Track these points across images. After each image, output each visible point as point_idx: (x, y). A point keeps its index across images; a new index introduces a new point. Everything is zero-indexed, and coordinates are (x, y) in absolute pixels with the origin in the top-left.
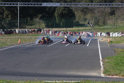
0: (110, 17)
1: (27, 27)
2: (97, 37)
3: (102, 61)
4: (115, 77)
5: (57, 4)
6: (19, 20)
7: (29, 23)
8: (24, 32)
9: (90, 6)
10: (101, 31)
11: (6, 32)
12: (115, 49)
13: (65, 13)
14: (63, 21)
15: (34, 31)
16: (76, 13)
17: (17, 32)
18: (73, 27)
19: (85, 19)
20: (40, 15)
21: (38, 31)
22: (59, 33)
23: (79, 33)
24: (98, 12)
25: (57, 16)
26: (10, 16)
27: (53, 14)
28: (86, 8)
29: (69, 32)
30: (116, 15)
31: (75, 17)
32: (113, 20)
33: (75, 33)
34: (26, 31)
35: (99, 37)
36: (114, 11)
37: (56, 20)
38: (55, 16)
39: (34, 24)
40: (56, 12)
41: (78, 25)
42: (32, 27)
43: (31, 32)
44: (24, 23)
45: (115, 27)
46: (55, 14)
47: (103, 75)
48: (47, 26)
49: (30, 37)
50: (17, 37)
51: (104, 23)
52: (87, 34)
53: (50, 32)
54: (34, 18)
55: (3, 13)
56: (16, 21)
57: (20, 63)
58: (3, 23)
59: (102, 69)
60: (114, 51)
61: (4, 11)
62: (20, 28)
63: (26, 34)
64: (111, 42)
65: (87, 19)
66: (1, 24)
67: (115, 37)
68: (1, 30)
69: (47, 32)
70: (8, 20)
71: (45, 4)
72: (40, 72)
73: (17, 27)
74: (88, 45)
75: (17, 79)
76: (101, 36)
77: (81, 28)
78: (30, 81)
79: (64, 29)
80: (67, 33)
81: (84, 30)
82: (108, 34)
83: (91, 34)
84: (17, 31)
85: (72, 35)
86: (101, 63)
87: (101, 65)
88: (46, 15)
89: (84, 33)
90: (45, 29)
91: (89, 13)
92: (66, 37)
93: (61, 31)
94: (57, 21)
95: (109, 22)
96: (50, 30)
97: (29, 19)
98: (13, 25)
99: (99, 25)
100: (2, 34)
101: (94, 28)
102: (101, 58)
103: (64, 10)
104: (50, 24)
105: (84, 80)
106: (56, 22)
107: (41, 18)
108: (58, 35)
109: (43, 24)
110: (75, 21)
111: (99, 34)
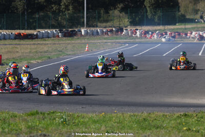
1: (99, 24)
6: (87, 14)
7: (102, 19)
8: (95, 34)
11: (65, 33)
14: (160, 13)
15: (111, 31)
17: (83, 33)
18: (175, 24)
19: (196, 10)
21: (117, 31)
22: (152, 35)
23: (186, 34)
25: (149, 7)
26: (71, 8)
29: (169, 33)
31: (179, 7)
33: (179, 34)
34: (97, 32)
37: (147, 12)
38: (145, 7)
39: (111, 20)
41: (184, 20)
42: (108, 24)
44: (95, 18)
46: (145, 3)
48: (134, 23)
49: (105, 41)
50: (83, 41)
52: (199, 35)
53: (138, 33)
54: (111, 10)
55: (60, 2)
56: (81, 15)
57: (89, 84)
58: (59, 18)
62: (89, 26)
63: (98, 37)
65: (199, 10)
66: (57, 20)
68: (57, 30)
69: (132, 33)
70: (69, 13)
72: (122, 98)
73: (83, 26)
74: (200, 54)
75: (85, 109)
77: (189, 26)
78: (105, 114)
79: (161, 27)
80: (166, 34)
81: (194, 29)
84: (83, 31)
85: (174, 37)
88: (130, 4)
89: (194, 33)
90: (129, 28)
92: (163, 40)
93: (156, 30)
94: (149, 15)
96: (137, 30)
97: (102, 12)
98: (76, 22)
100: (58, 36)
104: (137, 19)
105: (194, 111)
106: (147, 15)
107: (122, 10)
108: (150, 38)
109: (126, 20)
110: (180, 14)
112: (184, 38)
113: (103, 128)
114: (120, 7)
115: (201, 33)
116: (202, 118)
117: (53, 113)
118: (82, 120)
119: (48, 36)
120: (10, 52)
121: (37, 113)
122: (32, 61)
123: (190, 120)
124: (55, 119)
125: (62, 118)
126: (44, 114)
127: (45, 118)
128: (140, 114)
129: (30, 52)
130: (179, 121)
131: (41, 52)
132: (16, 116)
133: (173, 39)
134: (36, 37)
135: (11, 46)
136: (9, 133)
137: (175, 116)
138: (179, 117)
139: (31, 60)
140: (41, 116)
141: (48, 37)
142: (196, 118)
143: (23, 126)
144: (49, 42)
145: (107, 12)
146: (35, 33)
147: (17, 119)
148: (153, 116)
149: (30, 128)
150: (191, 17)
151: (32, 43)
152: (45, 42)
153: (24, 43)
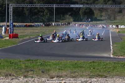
0: (119, 14)
1: (60, 21)
2: (109, 28)
3: (112, 46)
4: (120, 57)
5: (81, 5)
7: (61, 19)
9: (104, 7)
10: (113, 24)
11: (46, 25)
12: (122, 37)
13: (87, 11)
15: (65, 24)
16: (94, 11)
17: (53, 25)
20: (70, 13)
21: (68, 24)
22: (82, 26)
23: (97, 26)
24: (111, 11)
27: (79, 12)
28: (102, 8)
29: (90, 25)
30: (123, 13)
31: (94, 14)
32: (121, 17)
33: (94, 26)
34: (59, 24)
35: (110, 28)
36: (121, 10)
37: (80, 16)
38: (80, 14)
39: (65, 19)
40: (81, 11)
41: (96, 20)
42: (64, 21)
43: (63, 25)
44: (59, 18)
45: (122, 21)
46: (80, 12)
47: (112, 56)
48: (75, 21)
49: (62, 28)
51: (115, 19)
52: (102, 26)
53: (77, 25)
54: (65, 15)
55: (44, 11)
56: (53, 17)
57: (54, 47)
59: (112, 51)
61: (44, 10)
62: (56, 22)
63: (60, 26)
64: (119, 32)
65: (102, 15)
67: (122, 28)
68: (42, 23)
69: (74, 25)
70: (47, 16)
71: (72, 6)
73: (53, 22)
74: (102, 34)
75: (51, 59)
76: (112, 28)
77: (98, 22)
78: (59, 61)
80: (88, 25)
81: (100, 24)
82: (117, 26)
83: (105, 26)
85: (92, 27)
86: (112, 47)
87: (111, 49)
88: (74, 13)
90: (73, 23)
91: (104, 11)
92: (87, 28)
95: (118, 18)
96: (76, 23)
97: (61, 16)
98: (51, 20)
99: (111, 20)
100: (43, 26)
101: (107, 22)
102: (111, 44)
103: (86, 9)
104: (76, 19)
105: (97, 60)
106: (81, 18)
107: (70, 15)
109: (72, 19)
110: (94, 17)
111: (111, 26)
112: (96, 27)
113: (58, 67)
114: (69, 14)
116: (100, 63)
117: (37, 60)
118: (49, 63)
121: (30, 60)
123: (95, 64)
124: (37, 63)
125: (40, 62)
126: (33, 60)
127: (33, 62)
128: (74, 61)
129: (30, 33)
130: (90, 64)
131: (35, 33)
132: (21, 61)
133: (91, 28)
134: (34, 26)
135: (23, 30)
138: (91, 63)
139: (31, 36)
141: (38, 26)
142: (98, 63)
143: (23, 66)
144: (39, 28)
145: (63, 16)
146: (33, 25)
147: (21, 63)
148: (79, 62)
149: (26, 67)
150: (99, 18)
151: (31, 29)
152: (37, 28)
153: (28, 28)
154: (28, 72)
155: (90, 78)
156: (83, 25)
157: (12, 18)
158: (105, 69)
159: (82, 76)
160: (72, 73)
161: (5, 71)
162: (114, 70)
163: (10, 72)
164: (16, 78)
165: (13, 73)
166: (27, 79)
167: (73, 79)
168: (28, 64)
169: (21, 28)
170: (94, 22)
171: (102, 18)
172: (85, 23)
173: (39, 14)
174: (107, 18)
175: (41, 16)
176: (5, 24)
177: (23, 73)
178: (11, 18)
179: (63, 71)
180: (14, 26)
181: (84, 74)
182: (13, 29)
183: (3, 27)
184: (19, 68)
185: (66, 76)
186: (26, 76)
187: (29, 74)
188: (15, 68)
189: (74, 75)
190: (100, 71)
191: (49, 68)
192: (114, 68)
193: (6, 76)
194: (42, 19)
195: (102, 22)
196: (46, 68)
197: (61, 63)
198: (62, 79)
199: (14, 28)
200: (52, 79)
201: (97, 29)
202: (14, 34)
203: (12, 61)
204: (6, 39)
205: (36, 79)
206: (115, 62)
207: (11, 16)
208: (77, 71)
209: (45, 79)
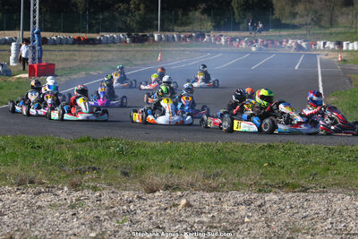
0: (344, 9)
1: (176, 28)
2: (315, 49)
7: (179, 22)
8: (170, 39)
10: (326, 37)
11: (135, 38)
12: (352, 76)
13: (253, 1)
14: (249, 15)
15: (191, 37)
16: (274, 0)
17: (156, 38)
18: (268, 30)
19: (294, 13)
20: (203, 6)
21: (198, 37)
22: (239, 42)
23: (281, 43)
25: (237, 8)
27: (229, 3)
29: (260, 40)
30: (356, 6)
31: (273, 10)
32: (350, 17)
33: (273, 42)
34: (174, 37)
35: (320, 50)
37: (234, 15)
38: (232, 8)
39: (191, 23)
41: (279, 25)
42: (187, 28)
44: (171, 20)
45: (353, 30)
46: (232, 4)
48: (217, 27)
49: (182, 49)
50: (156, 49)
51: (332, 23)
52: (297, 43)
53: (223, 40)
54: (190, 11)
56: (155, 16)
58: (128, 19)
60: (350, 79)
62: (163, 30)
63: (174, 44)
64: (345, 61)
65: (297, 13)
67: (353, 51)
68: (125, 34)
69: (216, 40)
70: (139, 14)
73: (156, 29)
74: (296, 68)
75: (148, 136)
76: (325, 49)
77: (284, 33)
78: (172, 143)
80: (257, 41)
81: (290, 36)
83: (304, 44)
84: (156, 36)
85: (266, 46)
88: (214, 5)
89: (290, 42)
90: (212, 34)
92: (254, 49)
93: (245, 37)
94: (237, 18)
95: (342, 20)
96: (222, 36)
97: (180, 13)
98: (148, 25)
99: (321, 27)
100: (126, 42)
101: (311, 32)
104: (222, 22)
107: (204, 12)
108: (238, 46)
109: (209, 24)
110: (274, 17)
111: (320, 44)
112: (279, 47)
113: (167, 160)
115: (299, 41)
116: (290, 150)
117: (108, 140)
118: (143, 149)
119: (113, 41)
120: (66, 60)
121: (89, 139)
122: (91, 73)
123: (275, 153)
124: (109, 147)
125: (118, 146)
126: (97, 140)
127: (98, 146)
128: (214, 143)
129: (91, 61)
130: (261, 153)
131: (104, 61)
132: (62, 143)
133: (265, 48)
134: (100, 42)
135: (68, 53)
136: (52, 164)
137: (257, 147)
138: (262, 148)
140: (93, 143)
141: (114, 43)
142: (282, 150)
143: (69, 157)
144: (114, 48)
145: (185, 14)
146: (98, 38)
147: (64, 146)
148: (230, 146)
149: (79, 158)
150: (288, 22)
151: (94, 49)
152: (109, 49)
153: (84, 49)
154: (82, 172)
155: (260, 191)
156: (240, 40)
157: (37, 18)
158: (302, 168)
159: (236, 187)
160: (210, 177)
161: (16, 170)
162: (328, 169)
163: (32, 174)
164: (50, 190)
165: (41, 176)
166: (79, 194)
167: (213, 194)
168: (83, 150)
169: (64, 47)
170: (272, 33)
171: (297, 21)
172: (247, 34)
173: (117, 6)
174: (309, 21)
175: (121, 13)
176: (18, 34)
177: (68, 176)
178: (34, 17)
179: (182, 171)
180: (44, 41)
181: (243, 179)
182: (41, 50)
183: (13, 44)
184: (58, 162)
185: (192, 185)
186: (76, 185)
187: (86, 178)
188: (45, 162)
189: (214, 185)
190: (289, 173)
191: (143, 161)
192: (330, 163)
193: (21, 183)
194: (125, 22)
195: (297, 32)
196: (135, 162)
197: (178, 148)
198: (179, 193)
199: (43, 47)
200: (150, 195)
201: (280, 51)
202: (44, 63)
203: (38, 142)
204: (21, 78)
205: (106, 195)
206: (331, 147)
207: (34, 11)
208: (222, 172)
209: (132, 193)
